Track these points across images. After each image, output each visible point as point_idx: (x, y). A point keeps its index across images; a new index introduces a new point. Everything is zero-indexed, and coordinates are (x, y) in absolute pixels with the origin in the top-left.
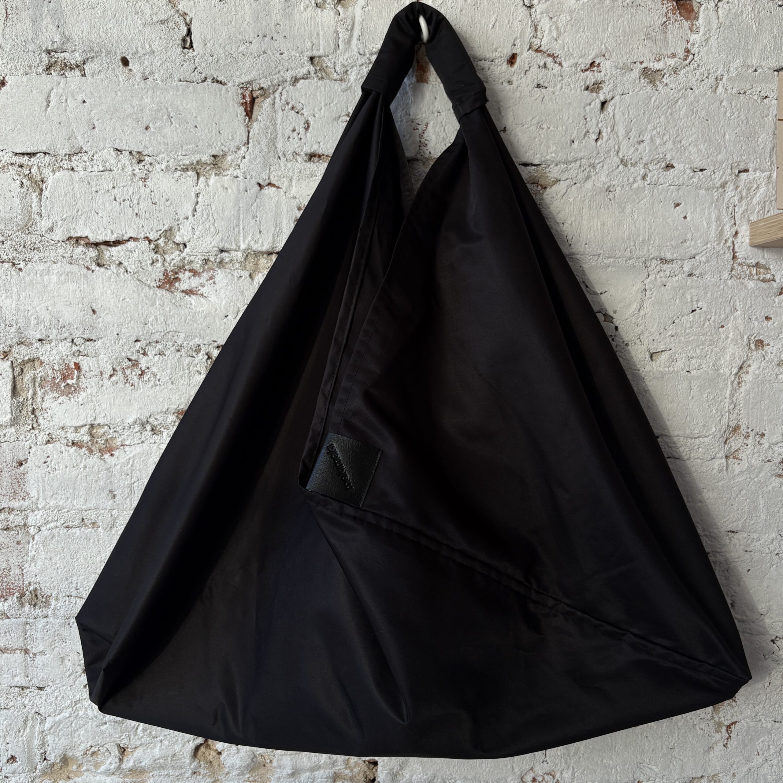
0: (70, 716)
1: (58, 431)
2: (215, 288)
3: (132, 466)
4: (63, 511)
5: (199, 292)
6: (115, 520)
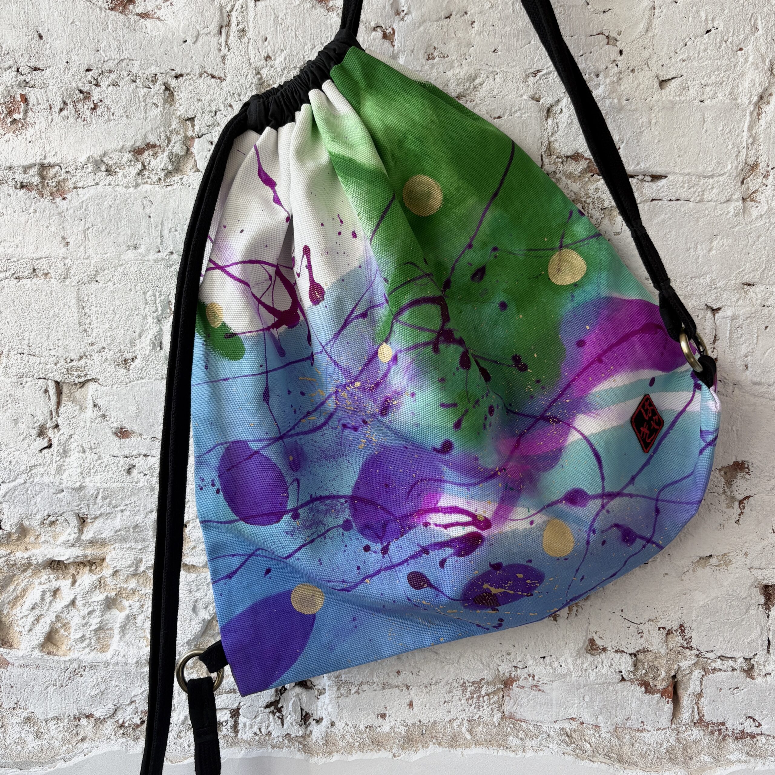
0: (25, 483)
1: (5, 171)
2: (173, 10)
3: (85, 210)
4: (12, 260)
5: (155, 16)
6: (68, 269)
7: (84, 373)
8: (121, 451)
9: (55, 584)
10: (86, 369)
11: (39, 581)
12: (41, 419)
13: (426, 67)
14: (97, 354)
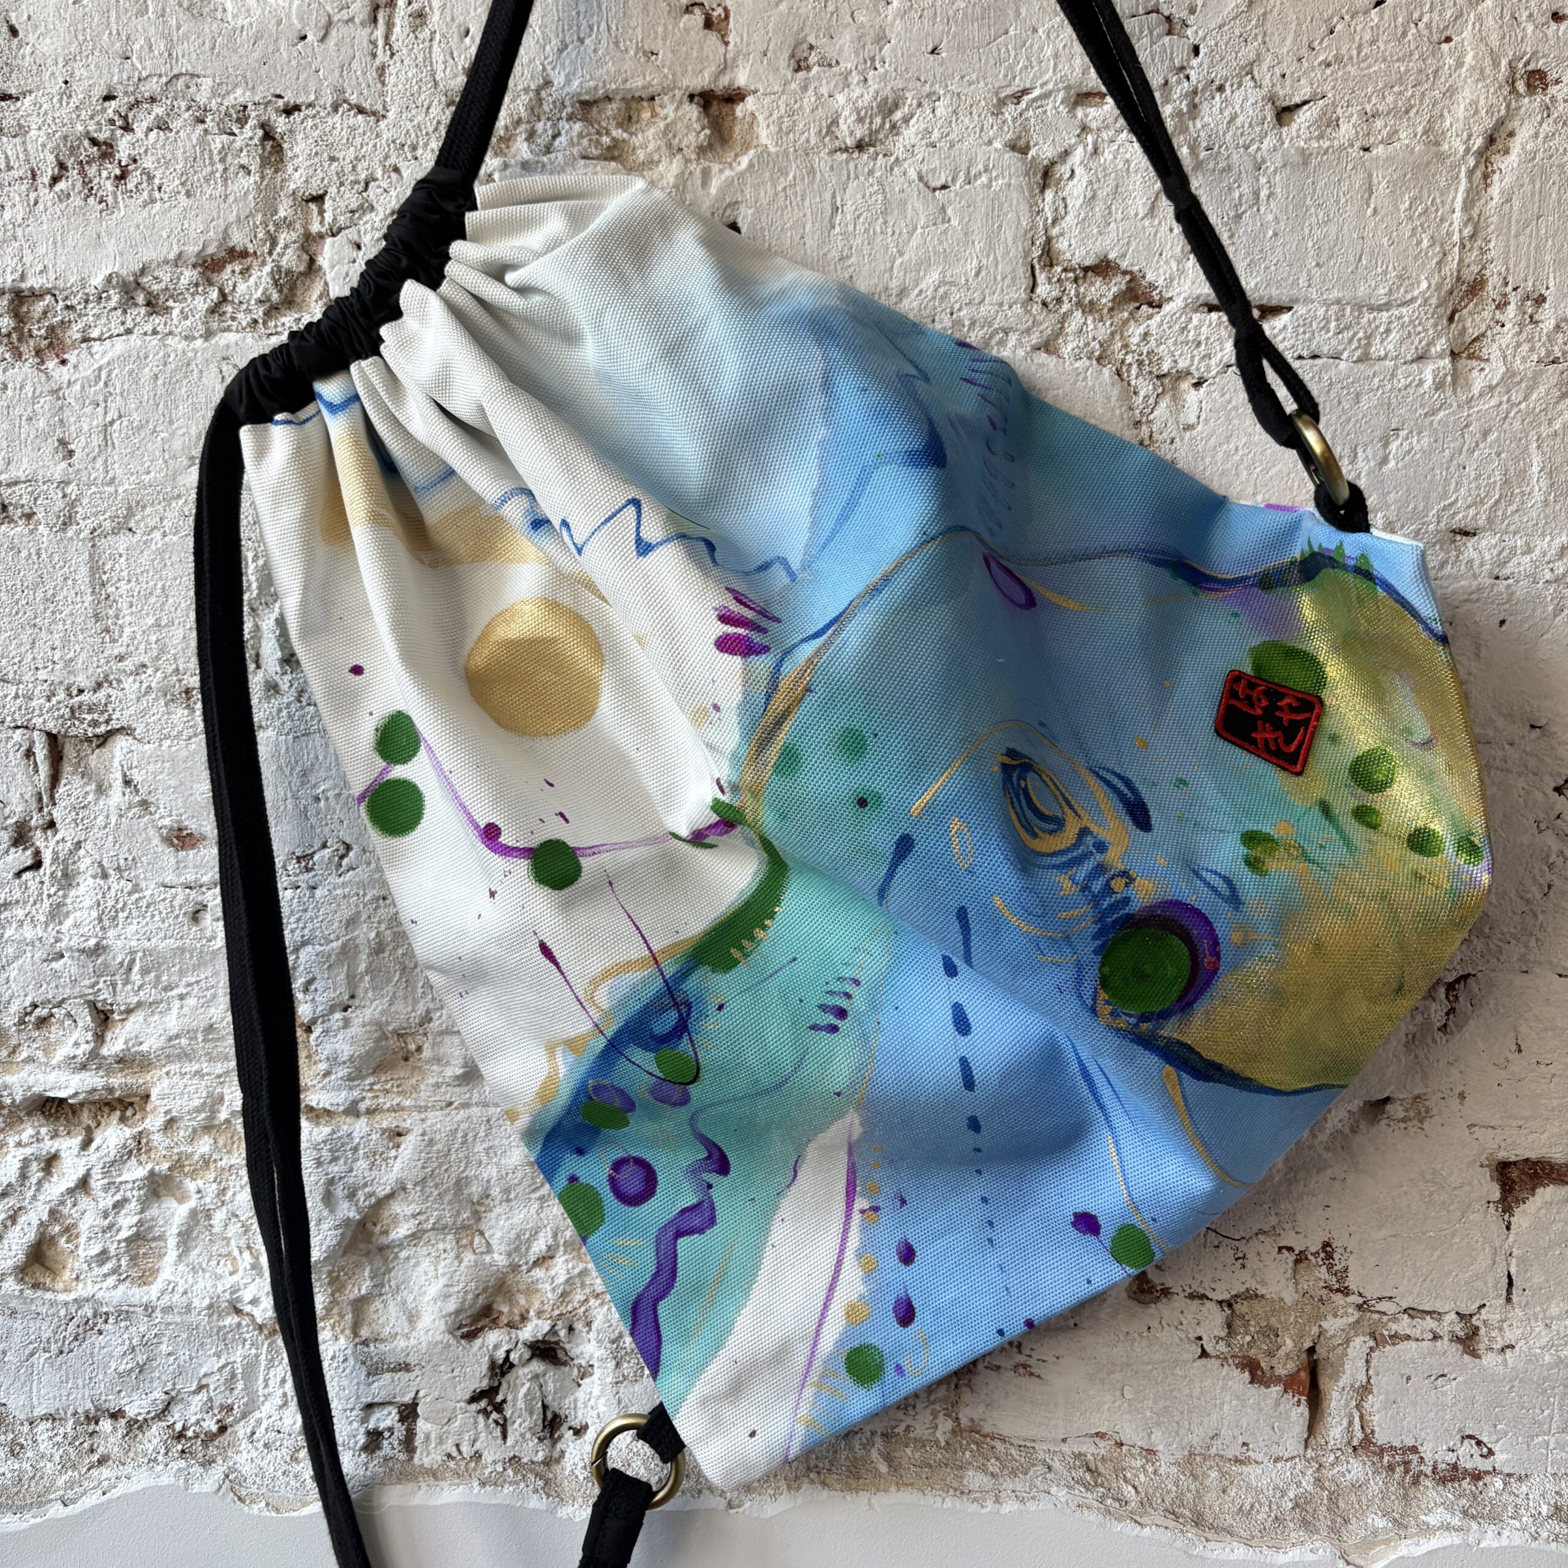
7: (106, 715)
8: (179, 876)
9: (49, 1146)
10: (110, 708)
11: (17, 1138)
12: (19, 809)
13: (793, 86)
14: (131, 679)
